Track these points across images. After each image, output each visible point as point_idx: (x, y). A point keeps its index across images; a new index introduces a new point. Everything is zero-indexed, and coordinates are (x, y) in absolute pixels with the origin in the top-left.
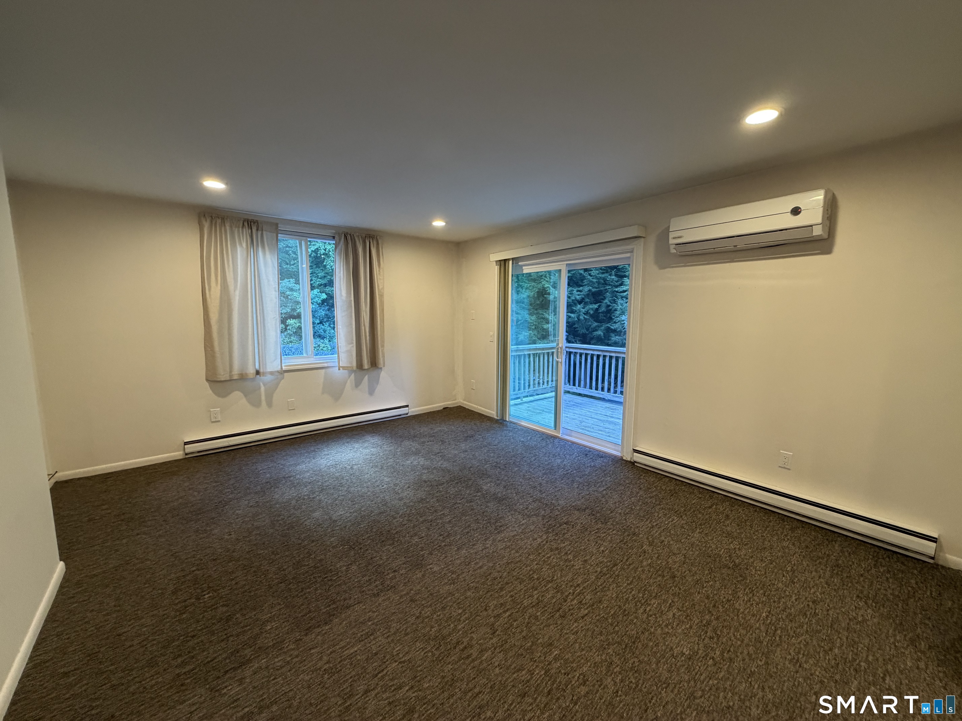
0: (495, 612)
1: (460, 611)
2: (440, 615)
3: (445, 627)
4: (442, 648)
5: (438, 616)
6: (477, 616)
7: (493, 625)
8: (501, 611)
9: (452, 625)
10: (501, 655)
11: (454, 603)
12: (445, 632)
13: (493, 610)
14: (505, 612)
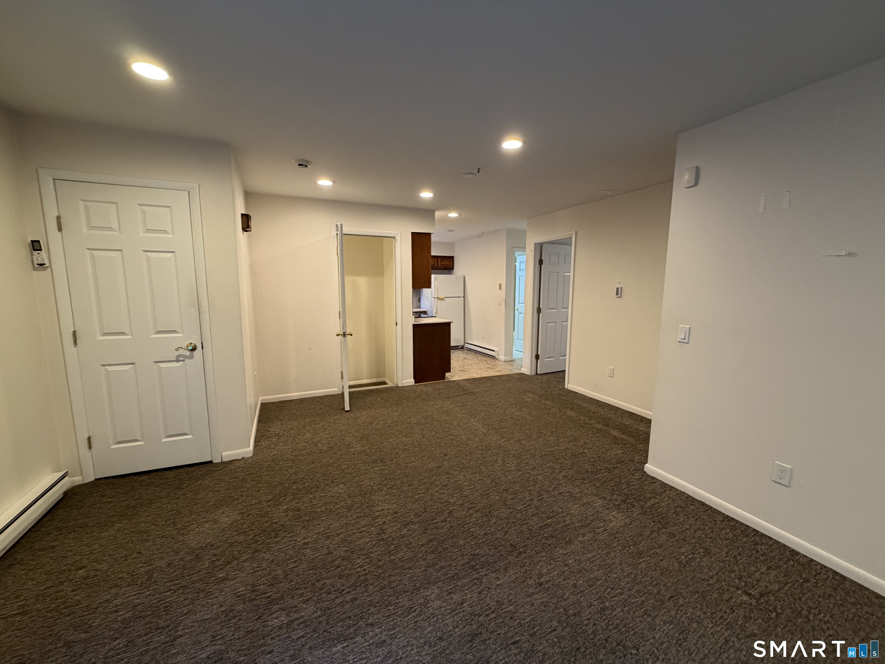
0: (444, 524)
1: (472, 530)
2: (489, 530)
3: (485, 522)
4: (488, 510)
5: (490, 530)
6: (459, 524)
7: (449, 516)
8: (439, 524)
9: (479, 522)
10: (450, 500)
11: (476, 537)
12: (485, 519)
13: (445, 525)
14: (437, 523)
